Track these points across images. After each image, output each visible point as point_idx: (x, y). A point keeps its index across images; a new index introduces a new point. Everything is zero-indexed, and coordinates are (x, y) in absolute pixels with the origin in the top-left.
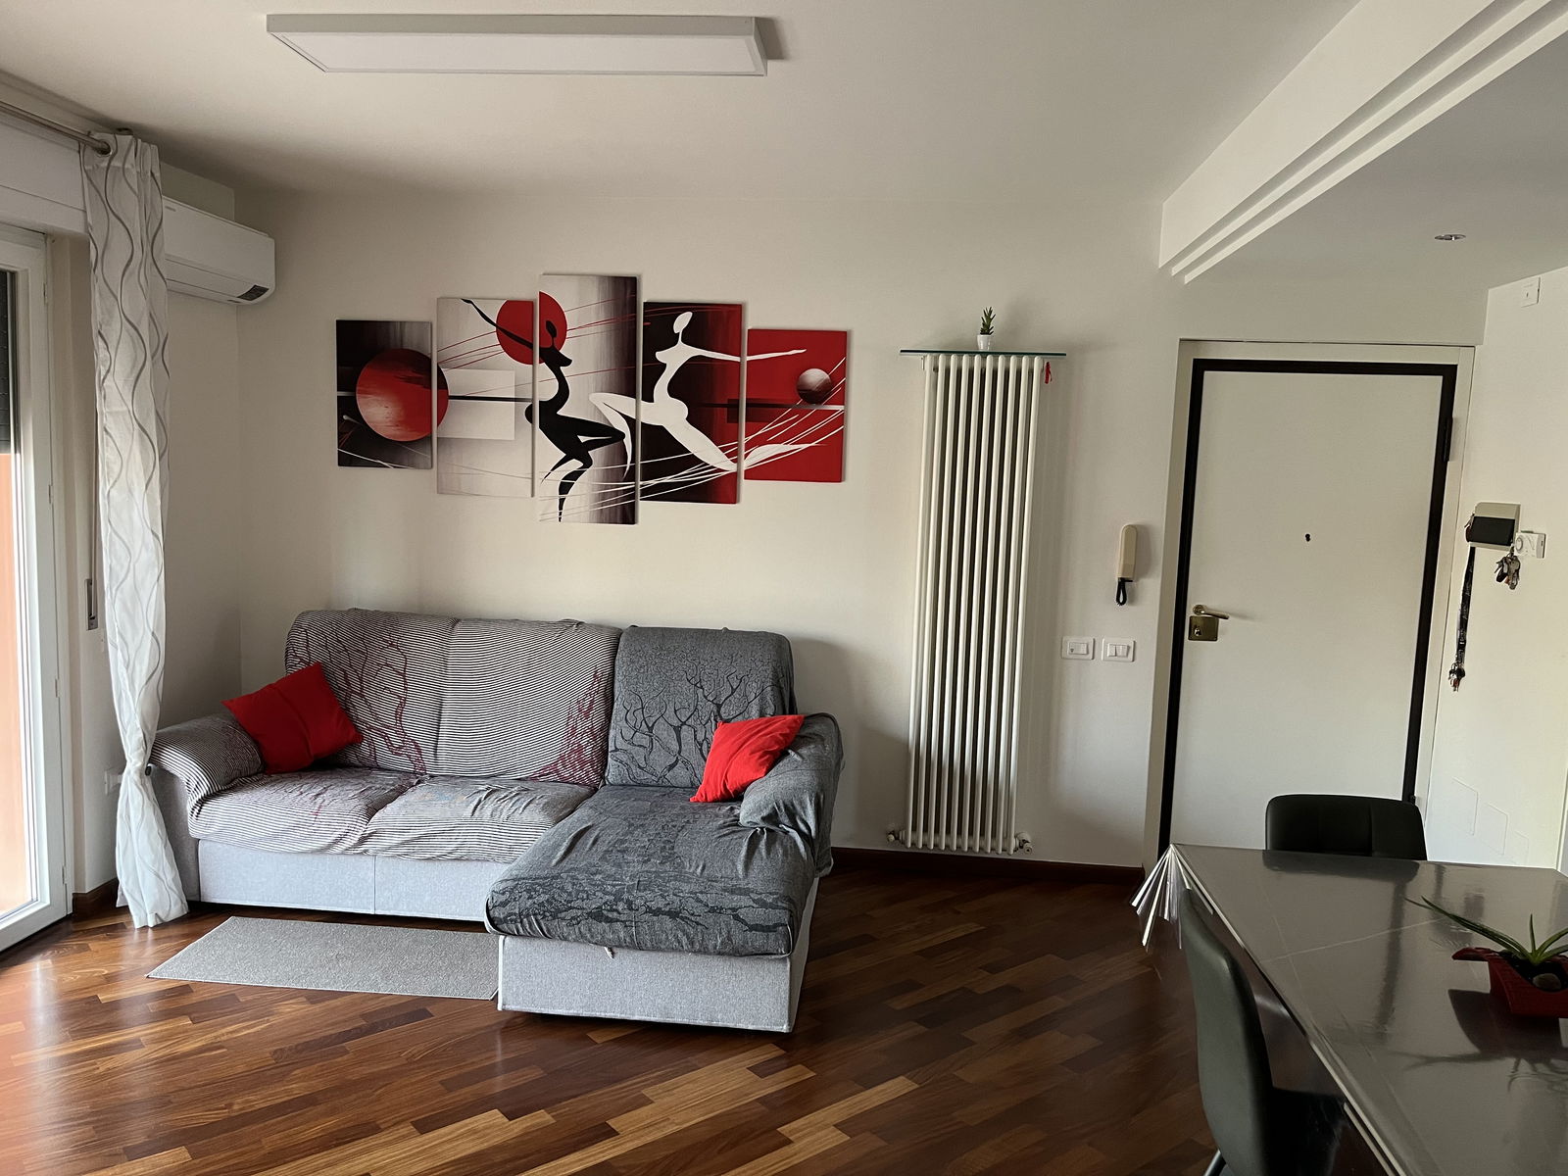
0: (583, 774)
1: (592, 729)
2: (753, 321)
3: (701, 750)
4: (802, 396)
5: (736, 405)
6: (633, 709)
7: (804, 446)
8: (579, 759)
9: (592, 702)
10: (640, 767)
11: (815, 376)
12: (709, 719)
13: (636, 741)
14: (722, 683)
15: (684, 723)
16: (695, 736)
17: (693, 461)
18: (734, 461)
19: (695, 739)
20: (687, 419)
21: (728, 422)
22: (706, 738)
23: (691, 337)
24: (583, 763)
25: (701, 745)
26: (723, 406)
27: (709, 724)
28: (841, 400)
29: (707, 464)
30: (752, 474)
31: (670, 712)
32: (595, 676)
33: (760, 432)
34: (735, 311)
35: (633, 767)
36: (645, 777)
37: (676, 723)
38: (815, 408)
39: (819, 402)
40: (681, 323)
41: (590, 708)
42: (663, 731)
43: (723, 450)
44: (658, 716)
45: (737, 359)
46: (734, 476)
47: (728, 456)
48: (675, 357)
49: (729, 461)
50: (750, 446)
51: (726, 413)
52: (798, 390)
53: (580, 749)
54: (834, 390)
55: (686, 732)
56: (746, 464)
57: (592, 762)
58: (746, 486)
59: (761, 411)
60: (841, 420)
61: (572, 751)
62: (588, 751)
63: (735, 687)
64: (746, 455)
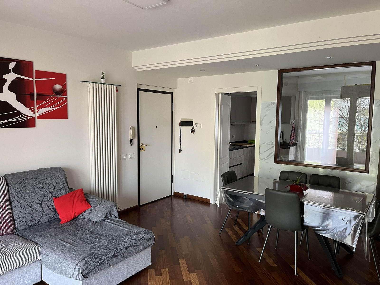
0: (9, 230)
1: (8, 213)
2: (36, 67)
3: (50, 208)
4: (54, 93)
5: (33, 95)
6: (22, 202)
7: (56, 108)
8: (7, 225)
9: (5, 204)
10: (30, 221)
11: (58, 87)
12: (50, 198)
13: (26, 212)
14: (50, 186)
15: (42, 202)
16: (47, 204)
17: (19, 113)
18: (34, 113)
19: (47, 205)
20: (16, 99)
21: (31, 100)
22: (51, 204)
23: (15, 70)
24: (8, 226)
25: (50, 207)
26: (29, 95)
27: (50, 199)
28: (66, 94)
29: (24, 114)
30: (39, 117)
31: (36, 199)
32: (4, 194)
33: (42, 104)
34: (30, 64)
35: (28, 222)
36: (33, 223)
37: (39, 202)
38: (59, 96)
39: (60, 95)
40: (12, 65)
41: (5, 206)
42: (35, 206)
43: (30, 109)
44: (32, 202)
45: (32, 79)
46: (34, 118)
47: (32, 111)
48: (10, 77)
49: (32, 113)
50: (38, 108)
51: (30, 97)
52: (53, 91)
53: (6, 221)
54: (63, 91)
55: (43, 204)
56: (37, 114)
57: (11, 225)
58: (38, 122)
59: (41, 97)
60: (66, 101)
61: (4, 223)
62: (9, 222)
63: (55, 186)
64: (37, 112)
